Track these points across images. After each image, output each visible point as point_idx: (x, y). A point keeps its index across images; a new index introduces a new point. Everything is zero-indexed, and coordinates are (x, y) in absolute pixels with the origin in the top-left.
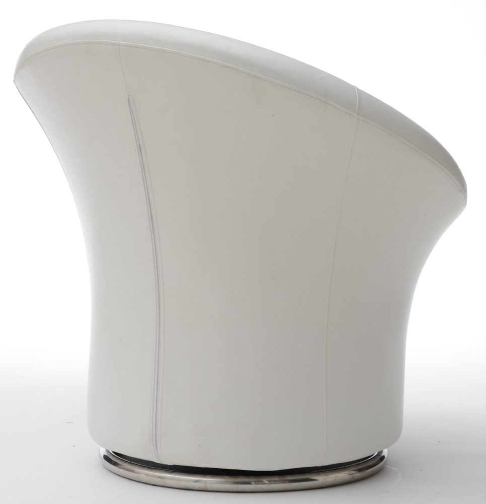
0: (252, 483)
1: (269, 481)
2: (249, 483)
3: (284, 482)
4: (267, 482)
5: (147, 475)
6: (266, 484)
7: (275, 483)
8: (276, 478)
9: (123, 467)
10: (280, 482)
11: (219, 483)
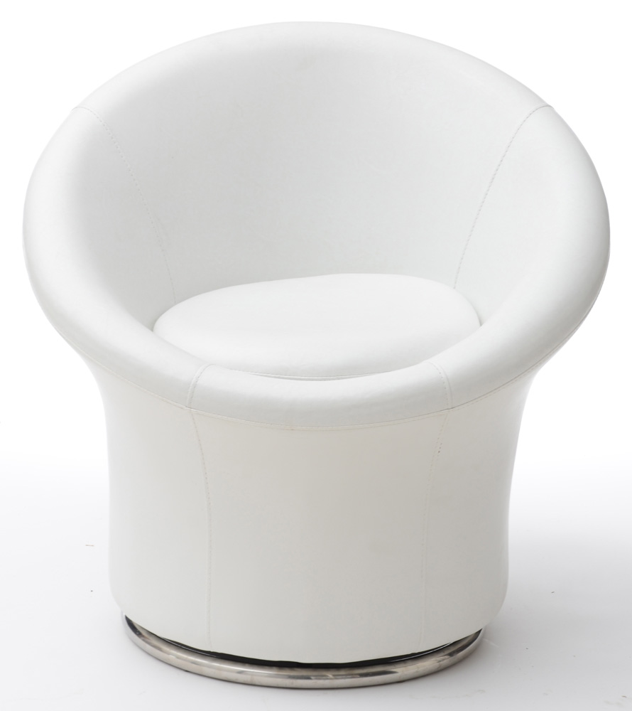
0: (312, 677)
1: (334, 675)
2: (308, 678)
3: (353, 676)
4: (331, 676)
5: (178, 658)
6: (330, 679)
7: (342, 678)
8: (342, 672)
9: (149, 641)
10: (346, 676)
11: (270, 676)
